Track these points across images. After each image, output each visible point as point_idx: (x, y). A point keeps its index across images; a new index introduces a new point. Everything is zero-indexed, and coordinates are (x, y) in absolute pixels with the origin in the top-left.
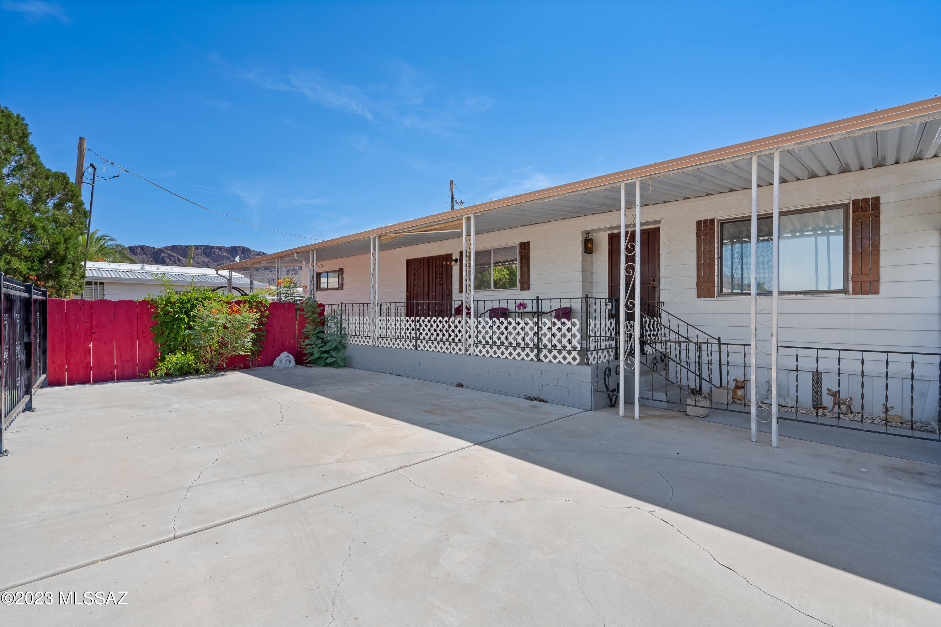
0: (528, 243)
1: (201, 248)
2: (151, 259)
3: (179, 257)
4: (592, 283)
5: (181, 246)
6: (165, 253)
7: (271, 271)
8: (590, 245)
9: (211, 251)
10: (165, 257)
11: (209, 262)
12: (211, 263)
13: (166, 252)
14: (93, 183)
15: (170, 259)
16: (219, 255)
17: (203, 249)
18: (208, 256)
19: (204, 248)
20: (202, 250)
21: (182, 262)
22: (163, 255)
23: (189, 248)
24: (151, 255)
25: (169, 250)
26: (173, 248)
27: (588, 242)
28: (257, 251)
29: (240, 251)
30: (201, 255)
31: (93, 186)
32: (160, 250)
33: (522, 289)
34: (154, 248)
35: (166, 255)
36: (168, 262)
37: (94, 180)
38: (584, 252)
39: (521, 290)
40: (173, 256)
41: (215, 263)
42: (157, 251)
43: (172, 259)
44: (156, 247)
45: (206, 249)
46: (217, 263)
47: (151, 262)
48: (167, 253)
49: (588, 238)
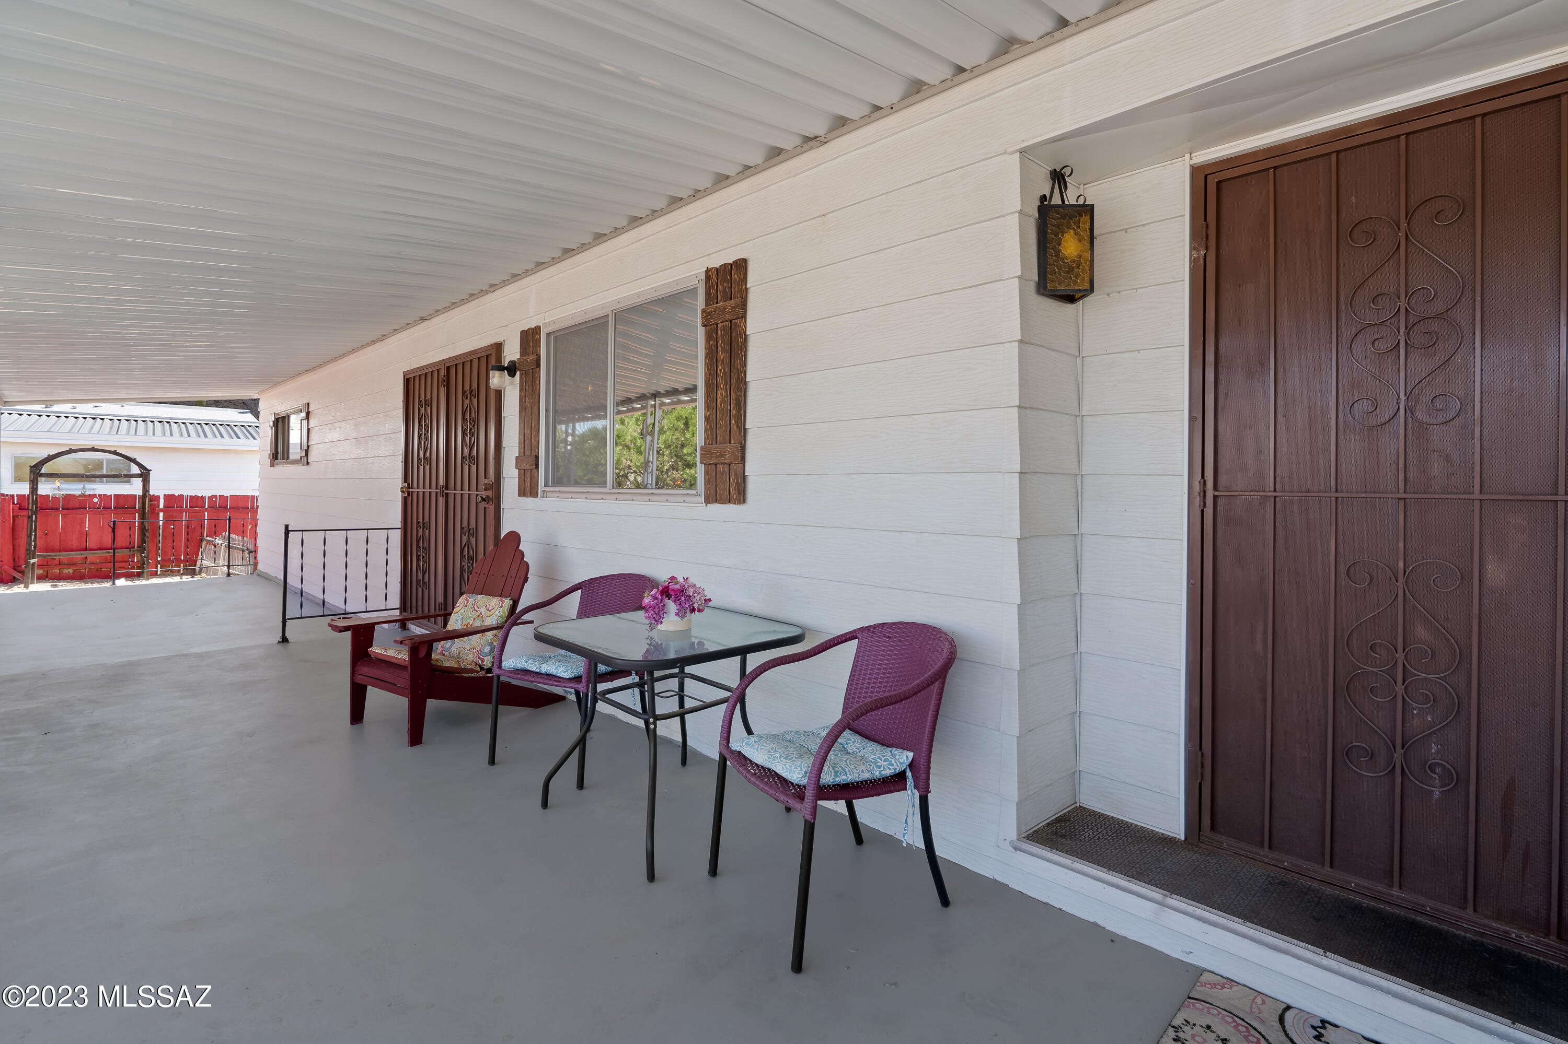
0: (741, 265)
4: (1077, 477)
8: (1070, 246)
27: (1060, 230)
33: (712, 497)
38: (1032, 287)
39: (708, 500)
49: (1057, 200)
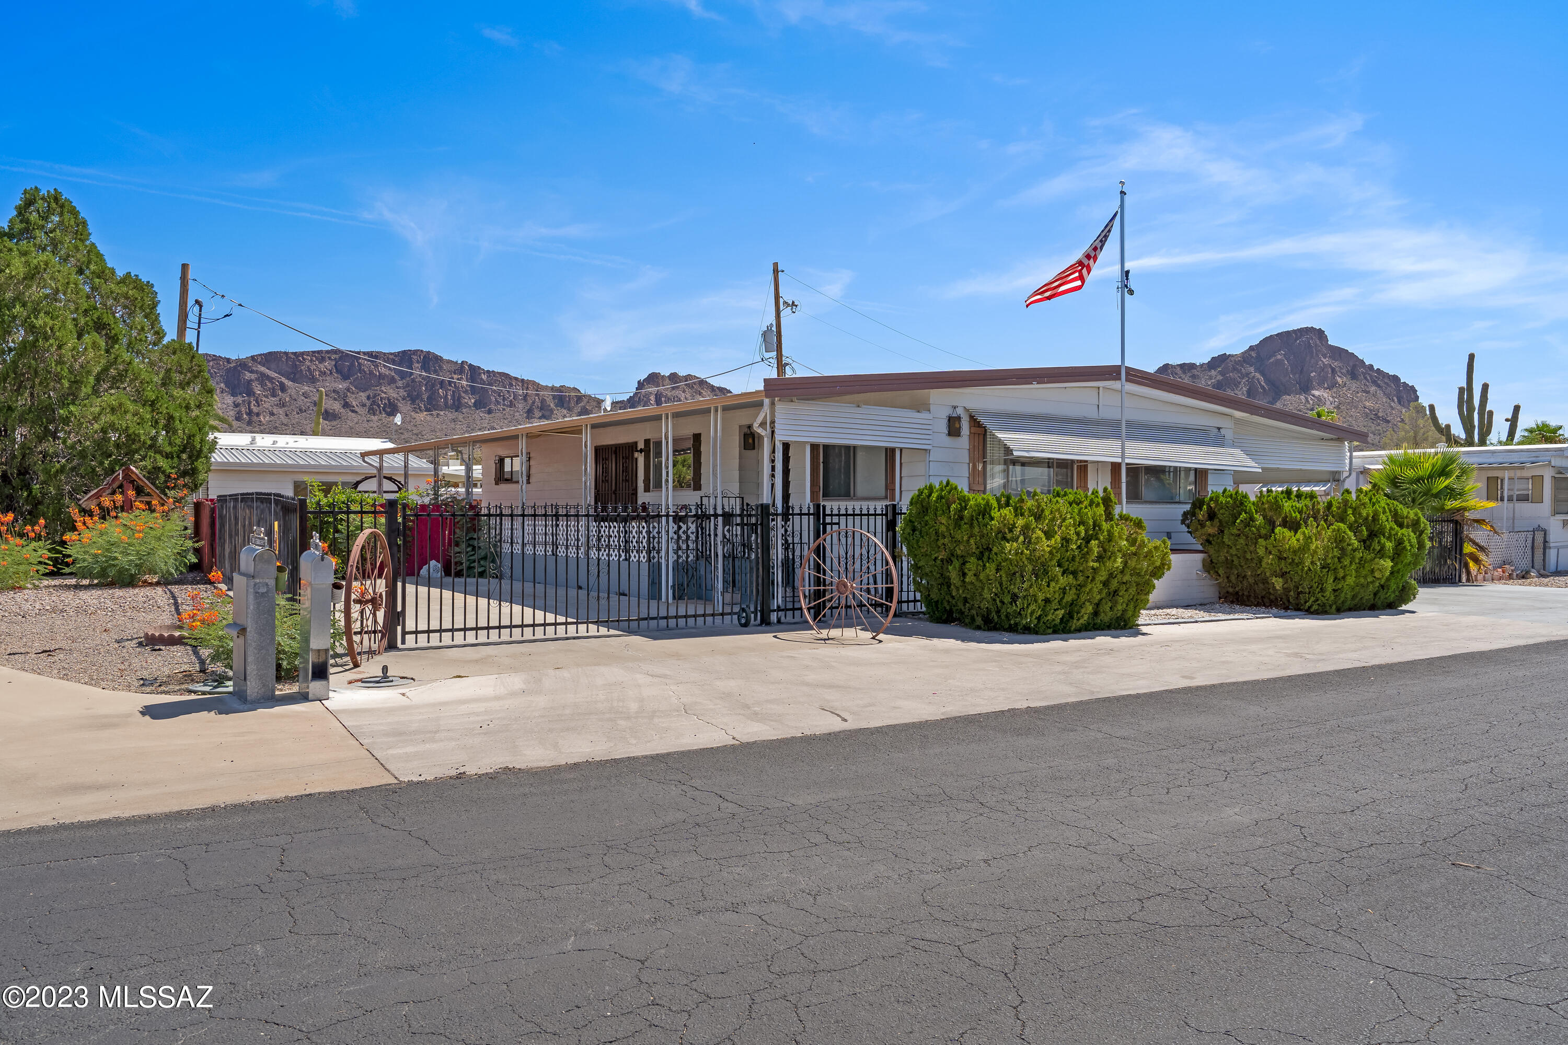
0: (700, 434)
1: (330, 358)
2: (222, 385)
3: (283, 379)
4: (757, 483)
5: (286, 353)
6: (252, 372)
7: (490, 412)
8: (751, 441)
9: (352, 365)
10: (251, 380)
11: (348, 390)
12: (353, 393)
13: (255, 369)
14: (199, 327)
15: (263, 384)
16: (371, 373)
17: (335, 359)
18: (345, 378)
19: (337, 356)
20: (334, 363)
21: (289, 391)
22: (248, 376)
23: (303, 358)
24: (221, 376)
25: (260, 363)
26: (270, 358)
28: (456, 363)
29: (418, 362)
30: (331, 373)
31: (199, 332)
32: (242, 365)
33: (694, 490)
34: (228, 360)
35: (253, 376)
36: (259, 392)
37: (199, 323)
38: (743, 449)
40: (271, 379)
41: (361, 394)
42: (235, 367)
43: (266, 385)
44: (233, 358)
45: (341, 358)
46: (367, 393)
47: (222, 392)
48: (257, 372)
49: (748, 432)
